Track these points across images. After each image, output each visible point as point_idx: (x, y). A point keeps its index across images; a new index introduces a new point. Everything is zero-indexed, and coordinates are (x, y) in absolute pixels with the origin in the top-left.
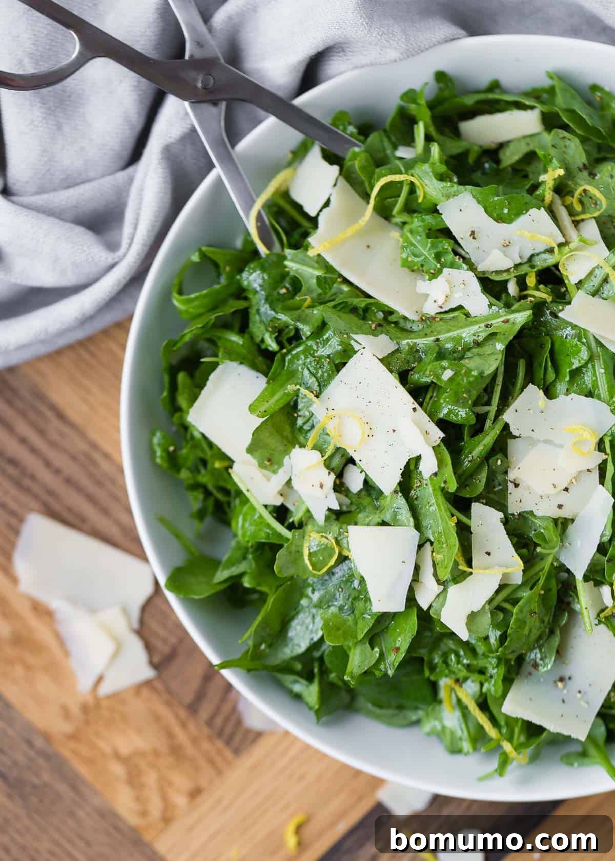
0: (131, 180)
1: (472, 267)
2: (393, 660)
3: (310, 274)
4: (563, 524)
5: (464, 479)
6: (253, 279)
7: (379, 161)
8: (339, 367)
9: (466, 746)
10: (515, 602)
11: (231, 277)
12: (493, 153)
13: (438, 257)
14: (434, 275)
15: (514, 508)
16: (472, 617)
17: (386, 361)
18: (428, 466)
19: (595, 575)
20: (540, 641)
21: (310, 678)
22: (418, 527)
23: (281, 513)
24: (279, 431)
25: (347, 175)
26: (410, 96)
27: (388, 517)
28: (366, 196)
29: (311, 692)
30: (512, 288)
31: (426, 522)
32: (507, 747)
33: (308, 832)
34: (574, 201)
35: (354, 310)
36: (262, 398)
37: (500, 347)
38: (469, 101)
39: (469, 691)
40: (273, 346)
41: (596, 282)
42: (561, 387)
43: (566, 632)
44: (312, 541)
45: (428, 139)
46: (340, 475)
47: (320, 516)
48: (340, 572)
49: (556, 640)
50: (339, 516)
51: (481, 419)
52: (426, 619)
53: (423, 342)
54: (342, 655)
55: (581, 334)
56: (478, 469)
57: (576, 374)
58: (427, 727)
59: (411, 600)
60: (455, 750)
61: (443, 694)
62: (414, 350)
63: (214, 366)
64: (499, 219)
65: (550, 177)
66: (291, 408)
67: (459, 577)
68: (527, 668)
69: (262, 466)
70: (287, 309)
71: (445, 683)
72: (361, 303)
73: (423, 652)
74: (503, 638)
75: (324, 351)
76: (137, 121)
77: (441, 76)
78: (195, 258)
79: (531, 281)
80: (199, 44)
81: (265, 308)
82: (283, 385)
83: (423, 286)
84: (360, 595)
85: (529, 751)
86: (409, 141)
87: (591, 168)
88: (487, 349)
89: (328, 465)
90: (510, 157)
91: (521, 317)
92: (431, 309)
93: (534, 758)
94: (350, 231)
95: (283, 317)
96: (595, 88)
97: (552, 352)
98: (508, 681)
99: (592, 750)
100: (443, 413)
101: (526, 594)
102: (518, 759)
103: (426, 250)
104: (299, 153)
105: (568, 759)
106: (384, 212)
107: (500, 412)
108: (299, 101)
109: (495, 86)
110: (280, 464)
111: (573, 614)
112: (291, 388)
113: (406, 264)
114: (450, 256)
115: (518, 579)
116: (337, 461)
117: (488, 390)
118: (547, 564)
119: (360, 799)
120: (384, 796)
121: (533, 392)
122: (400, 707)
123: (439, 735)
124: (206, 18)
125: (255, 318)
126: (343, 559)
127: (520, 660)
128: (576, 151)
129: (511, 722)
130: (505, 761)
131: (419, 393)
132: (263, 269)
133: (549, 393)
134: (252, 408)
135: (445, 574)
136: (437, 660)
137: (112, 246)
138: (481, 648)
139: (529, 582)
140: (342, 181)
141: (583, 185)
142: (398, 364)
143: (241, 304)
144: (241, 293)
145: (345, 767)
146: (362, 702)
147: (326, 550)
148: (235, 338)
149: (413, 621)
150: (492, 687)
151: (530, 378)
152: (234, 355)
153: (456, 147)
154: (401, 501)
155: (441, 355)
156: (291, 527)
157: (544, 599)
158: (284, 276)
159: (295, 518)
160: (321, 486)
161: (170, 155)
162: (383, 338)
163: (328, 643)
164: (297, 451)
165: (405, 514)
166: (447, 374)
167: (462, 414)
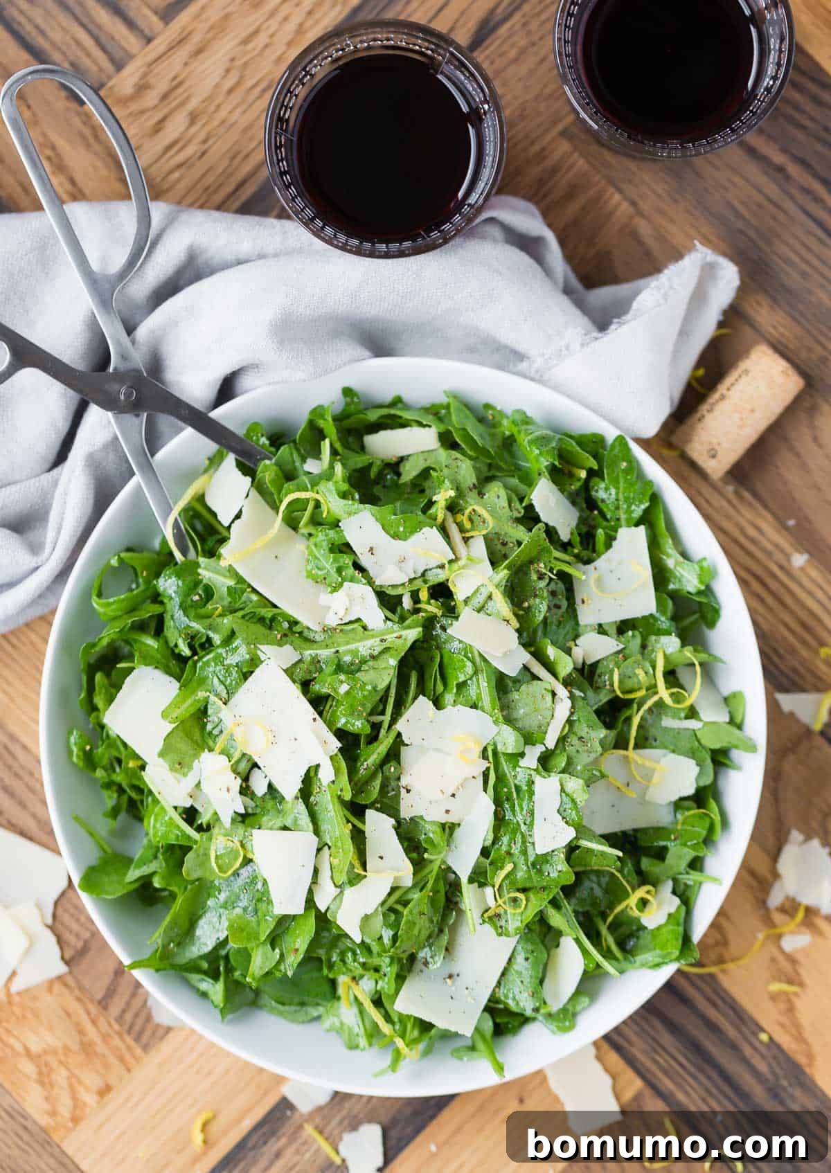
0: (55, 483)
1: (370, 582)
2: (293, 961)
3: (222, 583)
4: (449, 829)
5: (359, 787)
6: (169, 585)
7: (289, 476)
8: (246, 676)
9: (363, 1042)
10: (406, 903)
11: (148, 582)
12: (395, 466)
13: (339, 571)
14: (336, 589)
15: (405, 813)
16: (366, 919)
17: (289, 672)
18: (326, 774)
19: (479, 877)
20: (431, 939)
21: (215, 976)
22: (317, 832)
23: (190, 815)
24: (188, 735)
25: (259, 486)
26: (318, 411)
27: (289, 823)
28: (276, 508)
29: (217, 990)
30: (407, 603)
31: (324, 827)
32: (399, 1043)
33: (214, 1129)
34: (464, 519)
35: (262, 620)
36: (175, 704)
37: (393, 662)
38: (373, 416)
39: (366, 987)
40: (186, 652)
41: (481, 599)
42: (449, 698)
43: (454, 930)
44: (219, 843)
45: (334, 452)
46: (246, 779)
47: (226, 819)
48: (245, 872)
49: (445, 938)
50: (244, 818)
51: (376, 727)
52: (323, 921)
53: (325, 653)
54: (246, 955)
55: (467, 650)
56: (373, 776)
57: (462, 686)
58: (328, 1022)
59: (310, 902)
60: (353, 1047)
61: (341, 991)
62: (316, 661)
63: (130, 671)
64: (396, 536)
65: (443, 496)
66: (202, 713)
67: (354, 879)
68: (419, 965)
69: (172, 769)
70: (200, 617)
71: (343, 980)
72: (268, 613)
73: (321, 953)
74: (395, 938)
75: (232, 660)
76: (63, 426)
77: (347, 392)
78: (114, 562)
79: (424, 595)
80: (124, 357)
81: (179, 614)
82: (194, 692)
83: (325, 598)
84: (262, 898)
85: (421, 1046)
86: (317, 454)
87: (480, 488)
88: (381, 664)
89: (235, 770)
90: (409, 472)
91: (413, 634)
92: (332, 621)
93: (427, 1053)
94: (259, 543)
95: (196, 626)
96: (487, 406)
97: (441, 666)
98: (401, 978)
99: (480, 1045)
100: (341, 722)
101: (416, 896)
102: (411, 1055)
103: (328, 563)
104: (215, 461)
105: (457, 1053)
106: (292, 523)
107: (393, 721)
108: (214, 414)
109: (397, 402)
110: (190, 768)
111: (460, 912)
112: (201, 694)
113: (310, 575)
114: (351, 571)
115: (408, 882)
116: (243, 766)
117: (384, 700)
118: (435, 868)
119: (266, 1093)
120: (287, 1091)
121: (423, 703)
122: (303, 1004)
123: (339, 1030)
124: (130, 330)
125: (169, 623)
126: (248, 861)
127: (412, 958)
128: (466, 471)
129: (403, 1019)
130: (398, 1056)
131: (319, 702)
132: (178, 576)
133: (438, 703)
134: (164, 715)
135: (342, 878)
136: (335, 958)
137: (35, 549)
138: (375, 948)
139: (419, 885)
140: (254, 493)
141: (473, 505)
142: (300, 674)
143: (156, 609)
144: (156, 598)
145: (247, 1064)
146: (265, 999)
147: (233, 853)
148: (150, 642)
149: (312, 922)
150: (386, 985)
151: (422, 690)
152: (148, 660)
153: (359, 461)
154: (302, 807)
155: (340, 668)
156: (200, 829)
157: (433, 901)
158: (197, 583)
159: (204, 819)
160: (228, 790)
161: (93, 463)
162: (288, 648)
163: (232, 945)
164: (205, 755)
165: (305, 820)
166: (344, 688)
167: (358, 725)
